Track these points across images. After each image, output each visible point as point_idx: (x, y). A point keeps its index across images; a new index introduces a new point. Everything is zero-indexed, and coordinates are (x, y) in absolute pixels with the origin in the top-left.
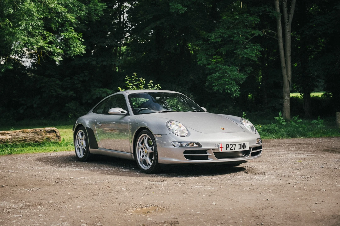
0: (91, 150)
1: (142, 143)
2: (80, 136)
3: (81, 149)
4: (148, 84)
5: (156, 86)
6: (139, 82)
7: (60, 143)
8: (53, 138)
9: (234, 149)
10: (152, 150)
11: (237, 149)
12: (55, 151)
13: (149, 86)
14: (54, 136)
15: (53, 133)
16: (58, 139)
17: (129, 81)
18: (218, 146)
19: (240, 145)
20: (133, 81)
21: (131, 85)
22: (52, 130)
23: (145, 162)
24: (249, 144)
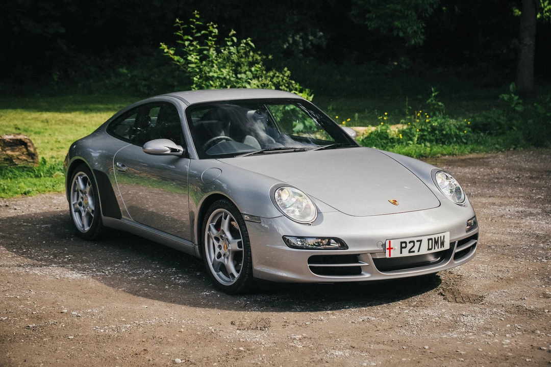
0: (105, 218)
1: (218, 227)
2: (82, 186)
3: (83, 214)
4: (226, 39)
5: (245, 41)
6: (207, 32)
7: (36, 167)
8: (20, 157)
9: (419, 251)
10: (239, 245)
11: (424, 251)
12: (25, 193)
13: (229, 41)
14: (23, 153)
15: (20, 147)
16: (32, 161)
17: (183, 29)
18: (382, 246)
19: (430, 241)
20: (193, 29)
21: (188, 40)
22: (17, 140)
23: (222, 268)
24: (451, 236)
